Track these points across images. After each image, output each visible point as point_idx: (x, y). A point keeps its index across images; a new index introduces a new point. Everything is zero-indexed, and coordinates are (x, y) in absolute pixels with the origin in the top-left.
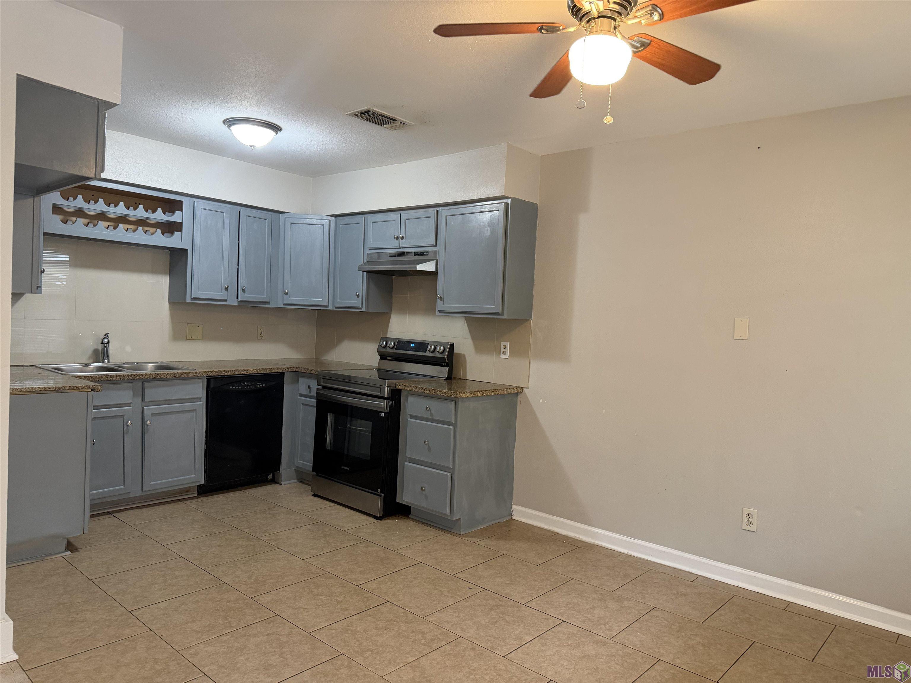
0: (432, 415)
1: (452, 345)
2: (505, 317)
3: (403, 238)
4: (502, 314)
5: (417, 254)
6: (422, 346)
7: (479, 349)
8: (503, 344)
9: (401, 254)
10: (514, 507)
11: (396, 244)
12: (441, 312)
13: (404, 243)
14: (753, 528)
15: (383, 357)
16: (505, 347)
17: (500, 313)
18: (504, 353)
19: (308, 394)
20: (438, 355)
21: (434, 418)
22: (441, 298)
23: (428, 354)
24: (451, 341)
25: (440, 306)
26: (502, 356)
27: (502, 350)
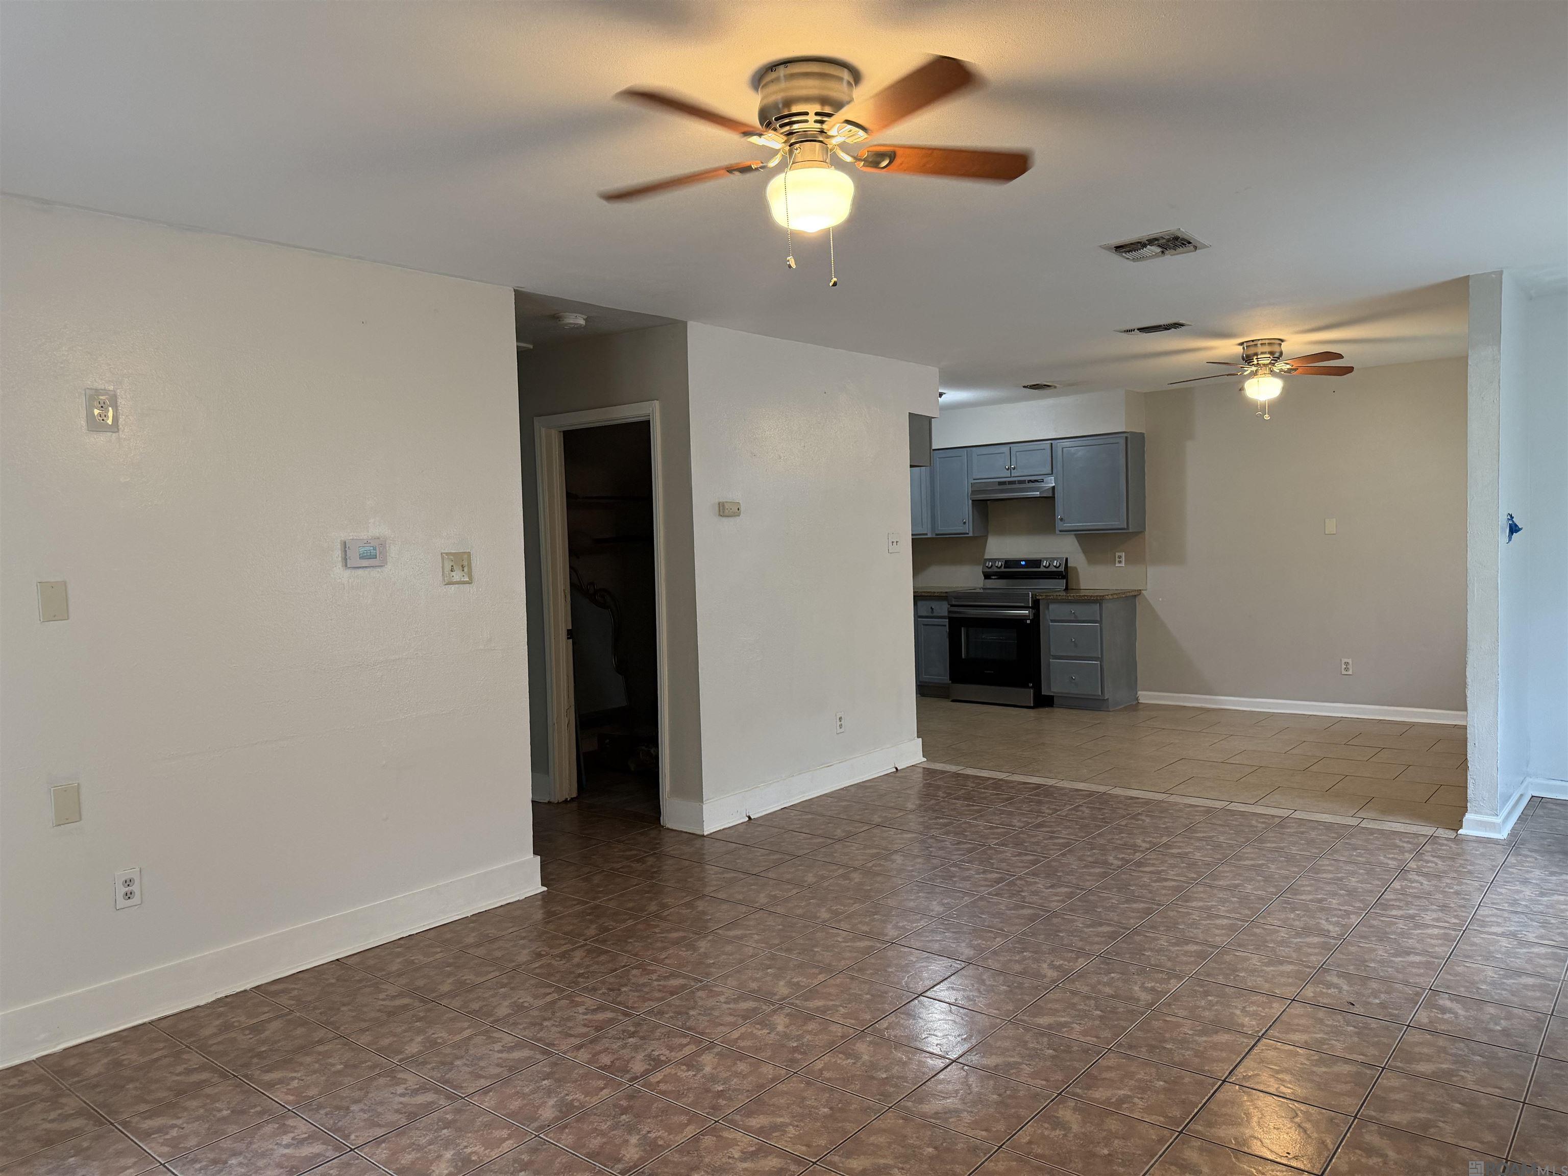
0: (1076, 617)
1: (1067, 559)
2: (1131, 531)
3: (1014, 468)
4: (1128, 528)
5: (1030, 481)
6: (1037, 563)
7: (1091, 561)
8: (1117, 554)
9: (1011, 483)
10: (1139, 693)
11: (1008, 473)
12: (1060, 531)
13: (1014, 473)
14: (1350, 672)
15: (987, 576)
16: (1120, 557)
17: (1126, 527)
18: (1120, 562)
19: (931, 615)
20: (1055, 569)
21: (1079, 619)
22: (1061, 519)
23: (1042, 569)
24: (1065, 556)
25: (1060, 526)
26: (1117, 565)
27: (1117, 559)
